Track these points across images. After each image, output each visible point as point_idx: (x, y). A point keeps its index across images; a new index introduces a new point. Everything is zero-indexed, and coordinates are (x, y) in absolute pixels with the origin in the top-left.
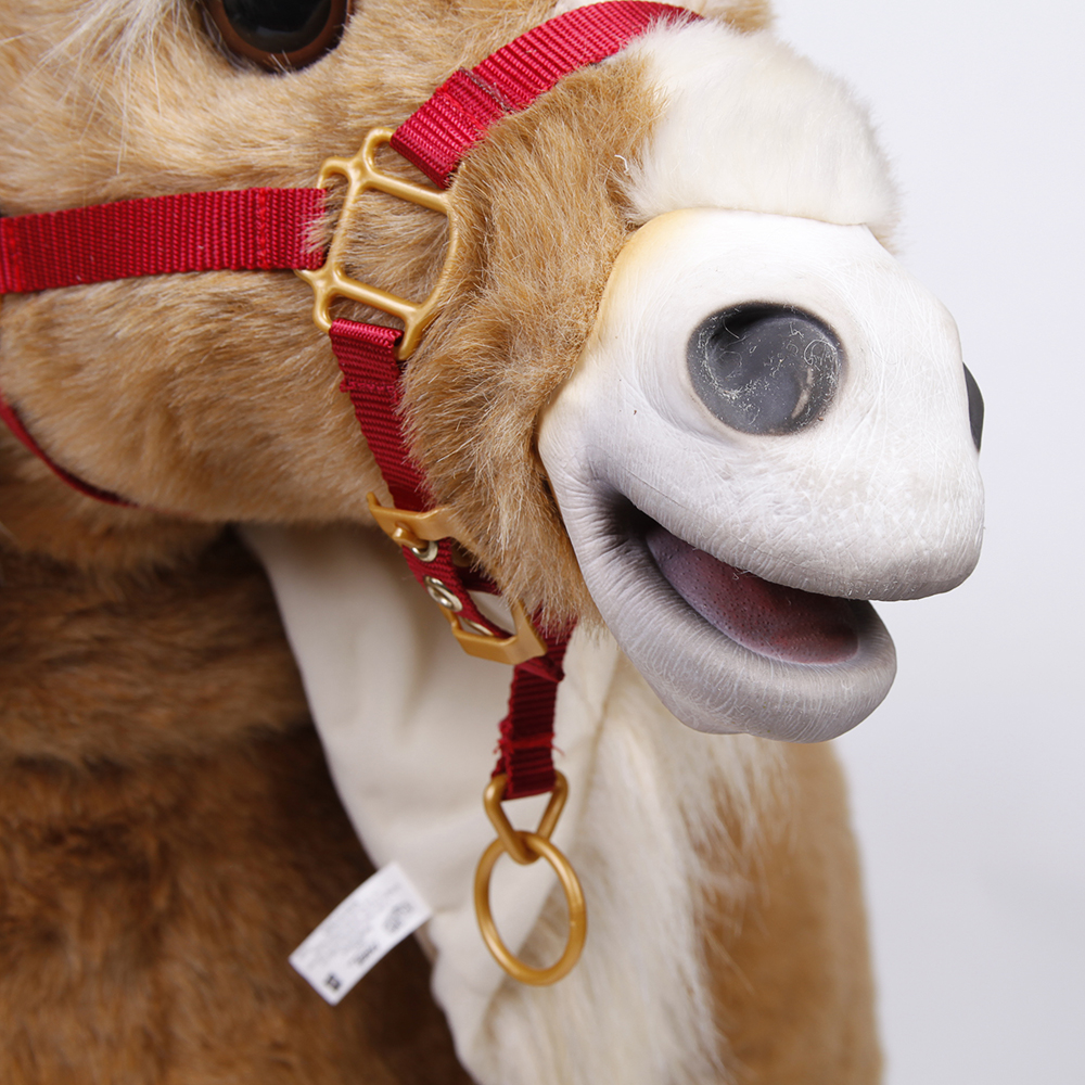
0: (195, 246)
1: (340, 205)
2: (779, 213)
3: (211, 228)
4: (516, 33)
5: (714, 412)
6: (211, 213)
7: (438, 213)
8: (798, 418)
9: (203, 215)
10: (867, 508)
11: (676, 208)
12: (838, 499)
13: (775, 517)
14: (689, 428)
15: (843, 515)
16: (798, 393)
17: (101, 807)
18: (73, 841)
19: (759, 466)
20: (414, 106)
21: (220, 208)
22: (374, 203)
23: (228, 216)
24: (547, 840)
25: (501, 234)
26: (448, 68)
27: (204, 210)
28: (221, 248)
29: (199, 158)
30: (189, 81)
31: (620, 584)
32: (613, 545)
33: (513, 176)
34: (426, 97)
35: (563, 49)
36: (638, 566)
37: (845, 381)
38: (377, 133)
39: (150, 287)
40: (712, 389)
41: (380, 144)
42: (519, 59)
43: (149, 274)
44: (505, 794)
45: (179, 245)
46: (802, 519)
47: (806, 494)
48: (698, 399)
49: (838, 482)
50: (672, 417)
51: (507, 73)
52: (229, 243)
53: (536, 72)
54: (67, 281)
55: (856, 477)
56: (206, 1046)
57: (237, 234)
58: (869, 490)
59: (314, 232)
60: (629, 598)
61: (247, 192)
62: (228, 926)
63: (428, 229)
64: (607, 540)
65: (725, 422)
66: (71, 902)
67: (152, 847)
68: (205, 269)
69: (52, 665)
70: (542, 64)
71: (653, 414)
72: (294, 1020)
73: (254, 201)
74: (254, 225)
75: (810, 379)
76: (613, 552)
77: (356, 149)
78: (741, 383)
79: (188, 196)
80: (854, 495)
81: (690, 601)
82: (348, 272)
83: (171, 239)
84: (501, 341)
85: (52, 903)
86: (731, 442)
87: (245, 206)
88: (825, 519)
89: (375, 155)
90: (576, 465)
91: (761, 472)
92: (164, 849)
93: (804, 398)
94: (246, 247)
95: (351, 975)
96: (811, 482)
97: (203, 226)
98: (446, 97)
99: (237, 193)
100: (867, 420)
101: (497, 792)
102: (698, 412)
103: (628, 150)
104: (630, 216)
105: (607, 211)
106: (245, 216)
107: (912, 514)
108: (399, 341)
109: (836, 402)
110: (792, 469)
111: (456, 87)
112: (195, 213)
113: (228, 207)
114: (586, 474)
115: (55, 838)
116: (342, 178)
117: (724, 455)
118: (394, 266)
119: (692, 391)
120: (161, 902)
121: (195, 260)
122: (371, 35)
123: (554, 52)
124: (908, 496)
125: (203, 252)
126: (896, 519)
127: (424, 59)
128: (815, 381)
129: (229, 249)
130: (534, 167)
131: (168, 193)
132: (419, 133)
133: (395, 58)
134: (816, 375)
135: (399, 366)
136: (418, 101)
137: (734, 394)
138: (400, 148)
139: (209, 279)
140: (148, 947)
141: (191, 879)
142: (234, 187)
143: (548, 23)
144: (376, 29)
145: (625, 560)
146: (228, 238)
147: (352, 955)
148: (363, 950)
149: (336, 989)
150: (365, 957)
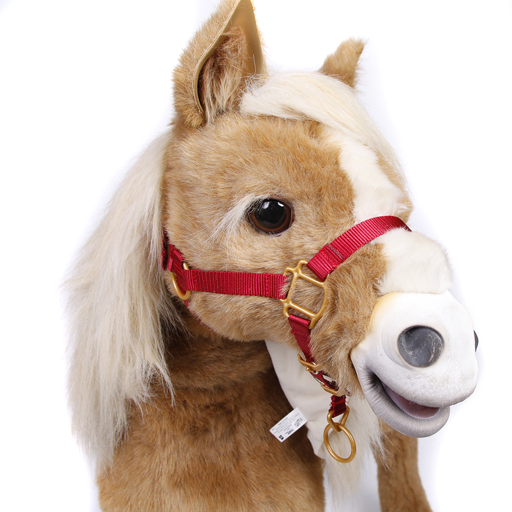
0: (248, 289)
1: (291, 281)
2: (423, 292)
3: (252, 284)
4: (343, 232)
5: (406, 360)
6: (252, 279)
7: (320, 287)
8: (430, 362)
9: (250, 280)
10: (449, 386)
11: (392, 292)
12: (441, 384)
13: (423, 390)
14: (398, 363)
15: (442, 388)
16: (430, 355)
17: (220, 399)
18: (212, 408)
19: (419, 376)
20: (313, 254)
21: (255, 278)
22: (301, 282)
23: (257, 281)
24: (343, 425)
25: (341, 300)
26: (323, 243)
27: (250, 278)
28: (255, 290)
29: (249, 264)
30: (245, 238)
31: (375, 399)
32: (373, 387)
33: (344, 283)
34: (317, 252)
35: (358, 238)
36: (380, 393)
37: (444, 349)
38: (302, 262)
39: (235, 298)
40: (405, 352)
41: (303, 265)
42: (345, 241)
43: (234, 294)
44: (333, 416)
45: (243, 288)
46: (431, 390)
47: (432, 384)
48: (401, 356)
49: (441, 380)
50: (393, 359)
51: (341, 245)
52: (258, 288)
53: (350, 246)
54: (211, 291)
55: (446, 378)
56: (249, 454)
57: (260, 286)
58: (450, 381)
59: (284, 289)
60: (378, 403)
61: (263, 274)
62: (253, 422)
63: (318, 293)
64: (371, 385)
65: (409, 363)
66: (212, 422)
67: (233, 407)
68: (250, 295)
69: (205, 364)
70: (351, 243)
71: (387, 357)
72: (270, 444)
73: (265, 277)
74: (265, 285)
75: (434, 351)
76: (373, 389)
77: (296, 265)
78: (413, 349)
79: (246, 273)
80: (446, 383)
81: (394, 401)
82: (294, 302)
83: (241, 286)
84: (340, 329)
85: (208, 423)
86: (411, 369)
87: (263, 279)
88: (437, 390)
89: (301, 269)
90: (362, 365)
91: (419, 378)
92: (236, 407)
93: (432, 356)
94: (263, 290)
95: (286, 436)
96: (434, 380)
97: (250, 283)
98: (323, 252)
99: (260, 274)
100: (449, 359)
101: (331, 416)
102: (401, 360)
103: (379, 278)
104: (379, 294)
105: (373, 294)
106: (263, 281)
107: (461, 385)
108: (309, 324)
109: (441, 356)
110: (428, 377)
111: (325, 250)
112: (248, 279)
113: (257, 278)
114: (365, 368)
115: (208, 407)
116: (292, 273)
117: (408, 372)
118: (307, 302)
119: (399, 354)
120: (236, 420)
121: (248, 292)
122: (300, 230)
123: (355, 239)
124: (460, 380)
125: (250, 291)
126: (457, 387)
127: (316, 240)
128: (435, 351)
129: (258, 290)
130: (350, 280)
131: (239, 272)
132: (315, 264)
133: (307, 239)
134: (436, 349)
135: (309, 331)
136: (314, 253)
137: (411, 353)
138: (309, 267)
139: (252, 298)
140: (232, 430)
141: (243, 414)
142: (259, 273)
143: (352, 228)
144: (302, 229)
145: (376, 391)
146: (258, 287)
147: (286, 431)
148: (289, 430)
149: (282, 439)
150: (290, 432)
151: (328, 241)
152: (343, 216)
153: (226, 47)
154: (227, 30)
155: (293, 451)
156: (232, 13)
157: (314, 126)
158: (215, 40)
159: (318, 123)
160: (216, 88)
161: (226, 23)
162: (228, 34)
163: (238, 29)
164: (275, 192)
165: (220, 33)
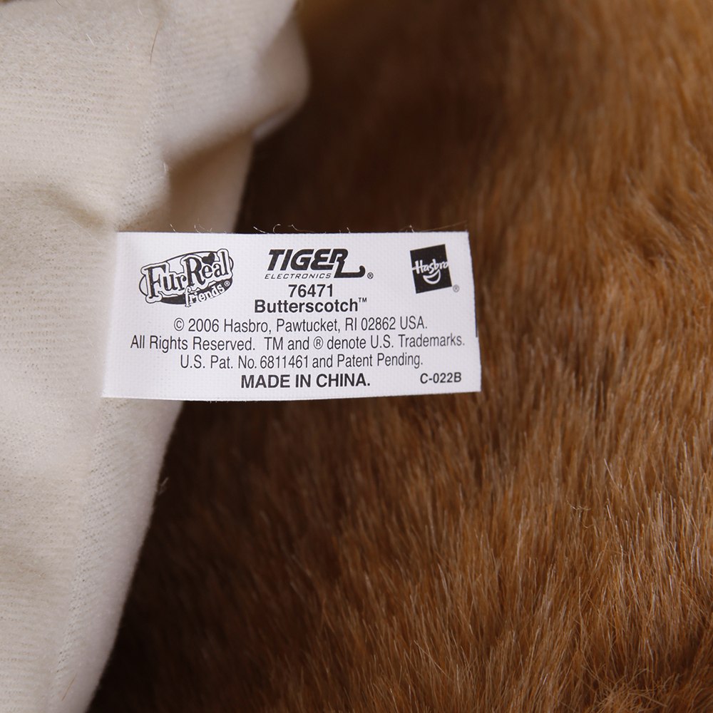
147: (345, 289)
148: (310, 278)
149: (438, 253)
150: (318, 260)
155: (514, 82)
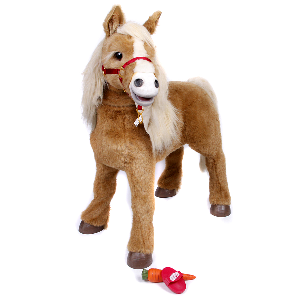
1: (120, 70)
13: (138, 92)
22: (122, 70)
38: (122, 66)
46: (140, 92)
59: (119, 72)
75: (141, 84)
82: (120, 75)
91: (138, 89)
104: (134, 72)
105: (132, 72)
116: (120, 68)
136: (124, 64)
151: (127, 61)
152: (130, 56)
153: (113, 18)
154: (113, 14)
156: (114, 10)
157: (130, 37)
158: (111, 16)
159: (131, 36)
160: (112, 28)
161: (113, 12)
162: (113, 15)
163: (117, 13)
164: (118, 51)
165: (112, 15)
